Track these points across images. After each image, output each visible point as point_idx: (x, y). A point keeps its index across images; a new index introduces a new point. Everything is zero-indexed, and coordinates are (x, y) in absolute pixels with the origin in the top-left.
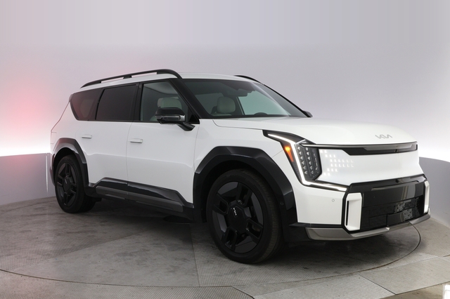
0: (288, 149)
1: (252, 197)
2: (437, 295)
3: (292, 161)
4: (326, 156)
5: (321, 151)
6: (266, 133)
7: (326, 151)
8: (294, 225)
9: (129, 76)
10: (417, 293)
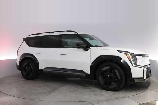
0: (128, 56)
1: (115, 71)
2: (154, 104)
3: (130, 59)
4: (138, 58)
5: (136, 56)
6: (119, 51)
7: (138, 56)
8: (131, 78)
9: (53, 32)
10: (147, 103)
